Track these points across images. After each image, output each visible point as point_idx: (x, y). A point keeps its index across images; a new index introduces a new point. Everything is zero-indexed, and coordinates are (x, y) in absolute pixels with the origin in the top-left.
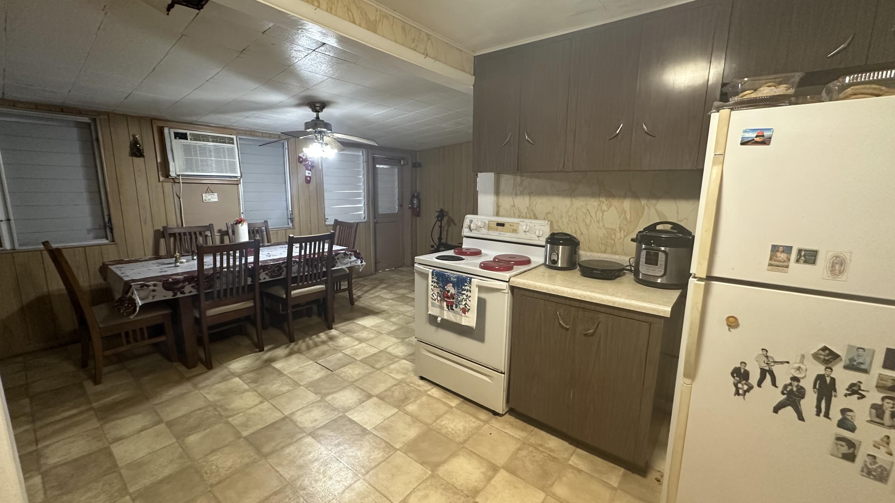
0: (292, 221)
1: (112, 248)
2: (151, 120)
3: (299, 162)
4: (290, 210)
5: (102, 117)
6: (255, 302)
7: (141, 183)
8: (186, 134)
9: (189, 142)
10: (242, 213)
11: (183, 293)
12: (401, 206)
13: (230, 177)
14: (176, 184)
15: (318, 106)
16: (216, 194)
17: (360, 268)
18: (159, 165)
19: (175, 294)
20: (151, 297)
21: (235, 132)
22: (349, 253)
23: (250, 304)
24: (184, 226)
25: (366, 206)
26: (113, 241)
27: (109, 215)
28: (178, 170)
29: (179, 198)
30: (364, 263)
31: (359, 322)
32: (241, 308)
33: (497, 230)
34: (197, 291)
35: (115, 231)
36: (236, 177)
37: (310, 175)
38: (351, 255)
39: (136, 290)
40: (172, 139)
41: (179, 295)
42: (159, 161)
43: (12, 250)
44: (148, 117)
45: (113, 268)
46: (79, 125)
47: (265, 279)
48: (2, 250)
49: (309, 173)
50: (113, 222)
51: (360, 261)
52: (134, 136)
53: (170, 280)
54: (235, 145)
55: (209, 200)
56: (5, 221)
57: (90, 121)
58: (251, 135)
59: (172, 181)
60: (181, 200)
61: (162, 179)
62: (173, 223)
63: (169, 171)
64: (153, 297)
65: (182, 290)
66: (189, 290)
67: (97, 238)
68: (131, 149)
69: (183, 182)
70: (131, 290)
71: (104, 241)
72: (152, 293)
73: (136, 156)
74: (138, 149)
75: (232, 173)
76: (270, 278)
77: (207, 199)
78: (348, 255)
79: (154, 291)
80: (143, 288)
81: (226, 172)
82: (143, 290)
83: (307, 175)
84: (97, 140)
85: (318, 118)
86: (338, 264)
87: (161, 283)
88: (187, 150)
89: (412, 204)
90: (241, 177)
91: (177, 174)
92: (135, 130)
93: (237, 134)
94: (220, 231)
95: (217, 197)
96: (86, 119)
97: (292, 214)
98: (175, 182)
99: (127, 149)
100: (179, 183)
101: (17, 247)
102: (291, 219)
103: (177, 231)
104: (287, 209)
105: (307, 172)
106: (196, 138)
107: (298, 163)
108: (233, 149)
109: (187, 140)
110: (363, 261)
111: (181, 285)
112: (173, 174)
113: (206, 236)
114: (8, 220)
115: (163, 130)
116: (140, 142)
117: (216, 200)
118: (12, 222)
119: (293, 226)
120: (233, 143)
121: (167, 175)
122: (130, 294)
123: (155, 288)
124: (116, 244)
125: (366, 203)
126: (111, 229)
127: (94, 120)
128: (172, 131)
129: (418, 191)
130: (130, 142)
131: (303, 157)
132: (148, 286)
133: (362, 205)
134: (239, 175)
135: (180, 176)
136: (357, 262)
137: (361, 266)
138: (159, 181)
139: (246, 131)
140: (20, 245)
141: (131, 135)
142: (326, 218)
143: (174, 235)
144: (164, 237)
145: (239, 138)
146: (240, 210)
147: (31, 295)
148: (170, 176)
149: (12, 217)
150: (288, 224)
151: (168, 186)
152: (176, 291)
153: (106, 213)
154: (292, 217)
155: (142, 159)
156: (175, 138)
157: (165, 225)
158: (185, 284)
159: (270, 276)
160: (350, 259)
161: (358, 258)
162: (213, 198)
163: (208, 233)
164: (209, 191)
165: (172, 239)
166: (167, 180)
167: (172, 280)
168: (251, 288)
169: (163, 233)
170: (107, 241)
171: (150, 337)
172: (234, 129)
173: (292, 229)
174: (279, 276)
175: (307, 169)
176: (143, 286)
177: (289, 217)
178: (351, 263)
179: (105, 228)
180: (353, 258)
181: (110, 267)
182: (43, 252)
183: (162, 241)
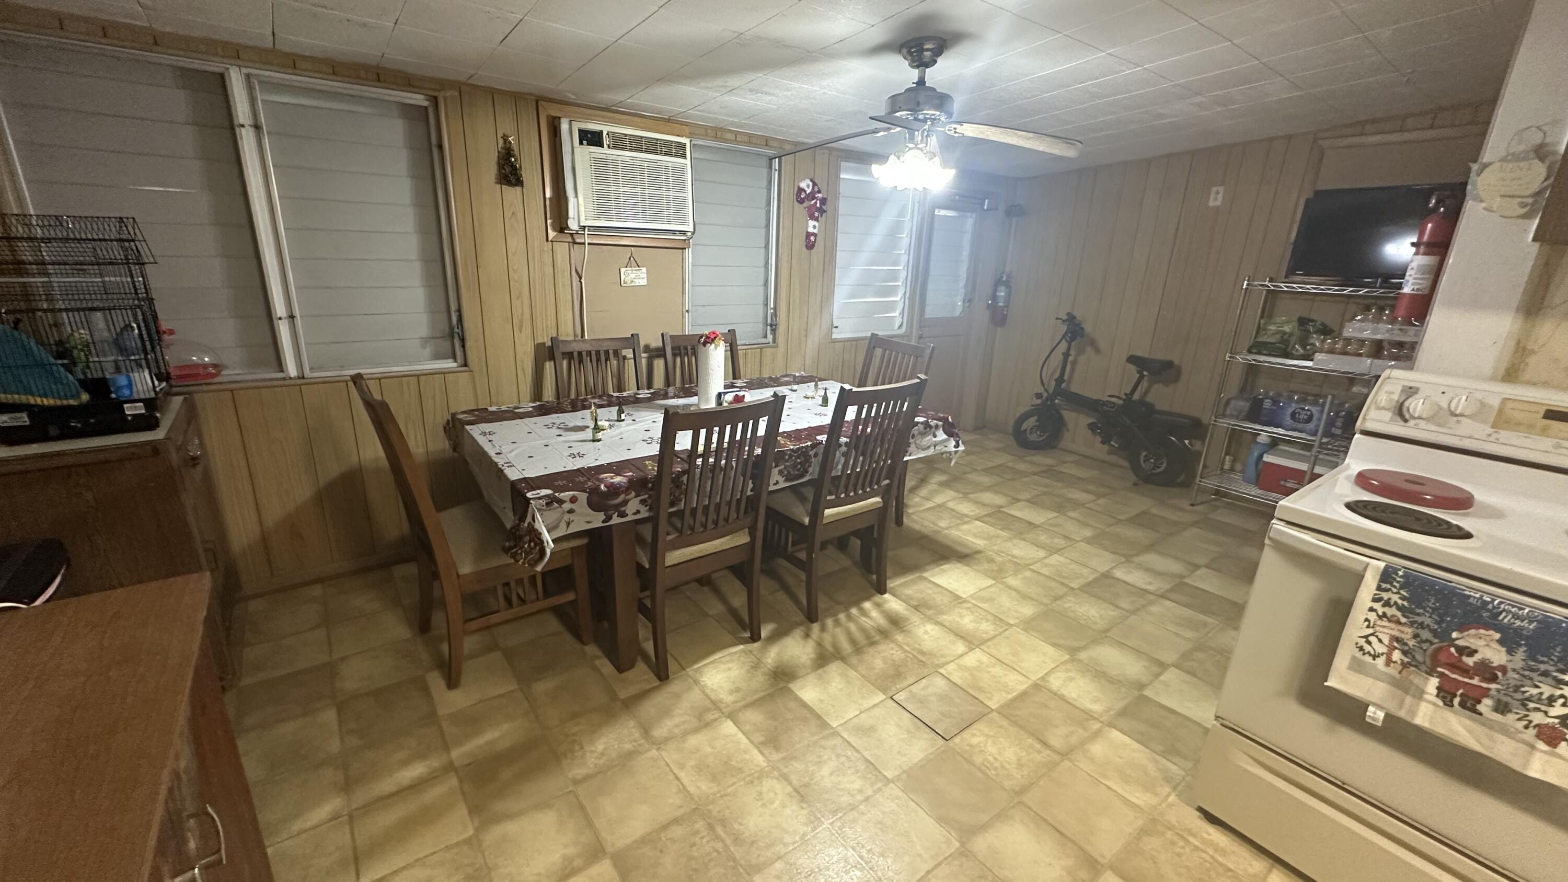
0: (774, 331)
1: (464, 377)
2: (537, 102)
3: (797, 201)
4: (772, 306)
5: (449, 94)
6: (752, 534)
7: (516, 243)
8: (600, 133)
9: (605, 151)
10: (687, 311)
11: (622, 515)
12: (968, 301)
13: (674, 232)
14: (575, 245)
15: (927, 50)
16: (644, 270)
17: (951, 459)
18: (548, 203)
19: (609, 518)
20: (563, 525)
21: (687, 130)
22: (933, 423)
23: (742, 538)
24: (586, 338)
25: (907, 301)
26: (465, 365)
27: (459, 310)
28: (582, 218)
29: (580, 278)
30: (962, 448)
31: (936, 580)
32: (728, 547)
33: (1544, 432)
34: (650, 510)
35: (469, 344)
36: (683, 232)
37: (816, 231)
38: (937, 427)
39: (539, 510)
40: (574, 145)
41: (616, 520)
42: (548, 195)
43: (299, 378)
44: (530, 94)
45: (475, 431)
46: (409, 111)
47: (777, 482)
48: (284, 379)
49: (814, 227)
50: (466, 325)
51: (954, 443)
52: (505, 138)
53: (602, 487)
54: (688, 161)
55: (632, 282)
56: (285, 318)
57: (426, 103)
58: (716, 138)
59: (570, 240)
60: (582, 281)
61: (552, 234)
62: (567, 332)
63: (567, 218)
64: (568, 524)
65: (623, 509)
66: (635, 508)
67: (437, 356)
68: (501, 166)
69: (590, 242)
70: (530, 510)
71: (450, 364)
72: (567, 517)
73: (510, 183)
74: (513, 166)
75: (677, 224)
76: (786, 481)
77: (628, 279)
78: (931, 427)
79: (571, 511)
80: (552, 507)
81: (669, 223)
82: (550, 510)
83: (811, 230)
84: (440, 147)
85: (921, 82)
86: (912, 448)
87: (585, 495)
88: (601, 168)
89: (994, 297)
90: (693, 233)
91: (582, 224)
92: (507, 125)
93: (691, 136)
94: (647, 349)
95: (645, 276)
96: (419, 99)
97: (775, 315)
98: (575, 243)
99: (489, 169)
100: (584, 244)
101: (307, 372)
102: (771, 325)
103: (576, 347)
104: (767, 305)
105: (812, 223)
106: (619, 143)
107: (796, 204)
108: (682, 170)
109: (603, 147)
110: (960, 442)
111: (622, 497)
112: (573, 225)
113: (625, 358)
114: (292, 317)
115: (560, 124)
116: (516, 152)
117: (644, 282)
118: (298, 320)
119: (774, 340)
120: (684, 156)
121: (562, 227)
122: (529, 519)
123: (573, 506)
124: (471, 371)
125: (907, 295)
126: (463, 341)
127: (435, 100)
128: (576, 126)
129: (1007, 269)
130: (498, 152)
131: (806, 189)
132: (561, 502)
133: (898, 299)
134: (690, 228)
135: (586, 230)
136: (946, 444)
137: (953, 453)
138: (547, 240)
139: (706, 128)
140: (311, 369)
141: (500, 135)
142: (835, 325)
143: (569, 356)
144: (552, 358)
145: (694, 145)
146: (683, 305)
147: (332, 470)
148: (567, 228)
149: (297, 313)
150: (766, 336)
151: (562, 249)
152: (612, 512)
153: (453, 307)
154: (774, 323)
155: (518, 189)
156: (581, 143)
157: (554, 335)
158: (628, 497)
159: (786, 476)
160: (935, 436)
161: (950, 434)
162: (637, 277)
163: (628, 353)
164: (633, 262)
165: (565, 363)
166: (562, 237)
167: (605, 486)
168: (752, 504)
169: (551, 349)
170: (455, 365)
171: (547, 594)
172: (686, 124)
173: (772, 347)
174: (802, 476)
175: (812, 217)
176: (552, 502)
177: (769, 321)
178: (935, 446)
179: (453, 337)
180: (941, 436)
181: (468, 427)
182: (349, 383)
183: (549, 366)
